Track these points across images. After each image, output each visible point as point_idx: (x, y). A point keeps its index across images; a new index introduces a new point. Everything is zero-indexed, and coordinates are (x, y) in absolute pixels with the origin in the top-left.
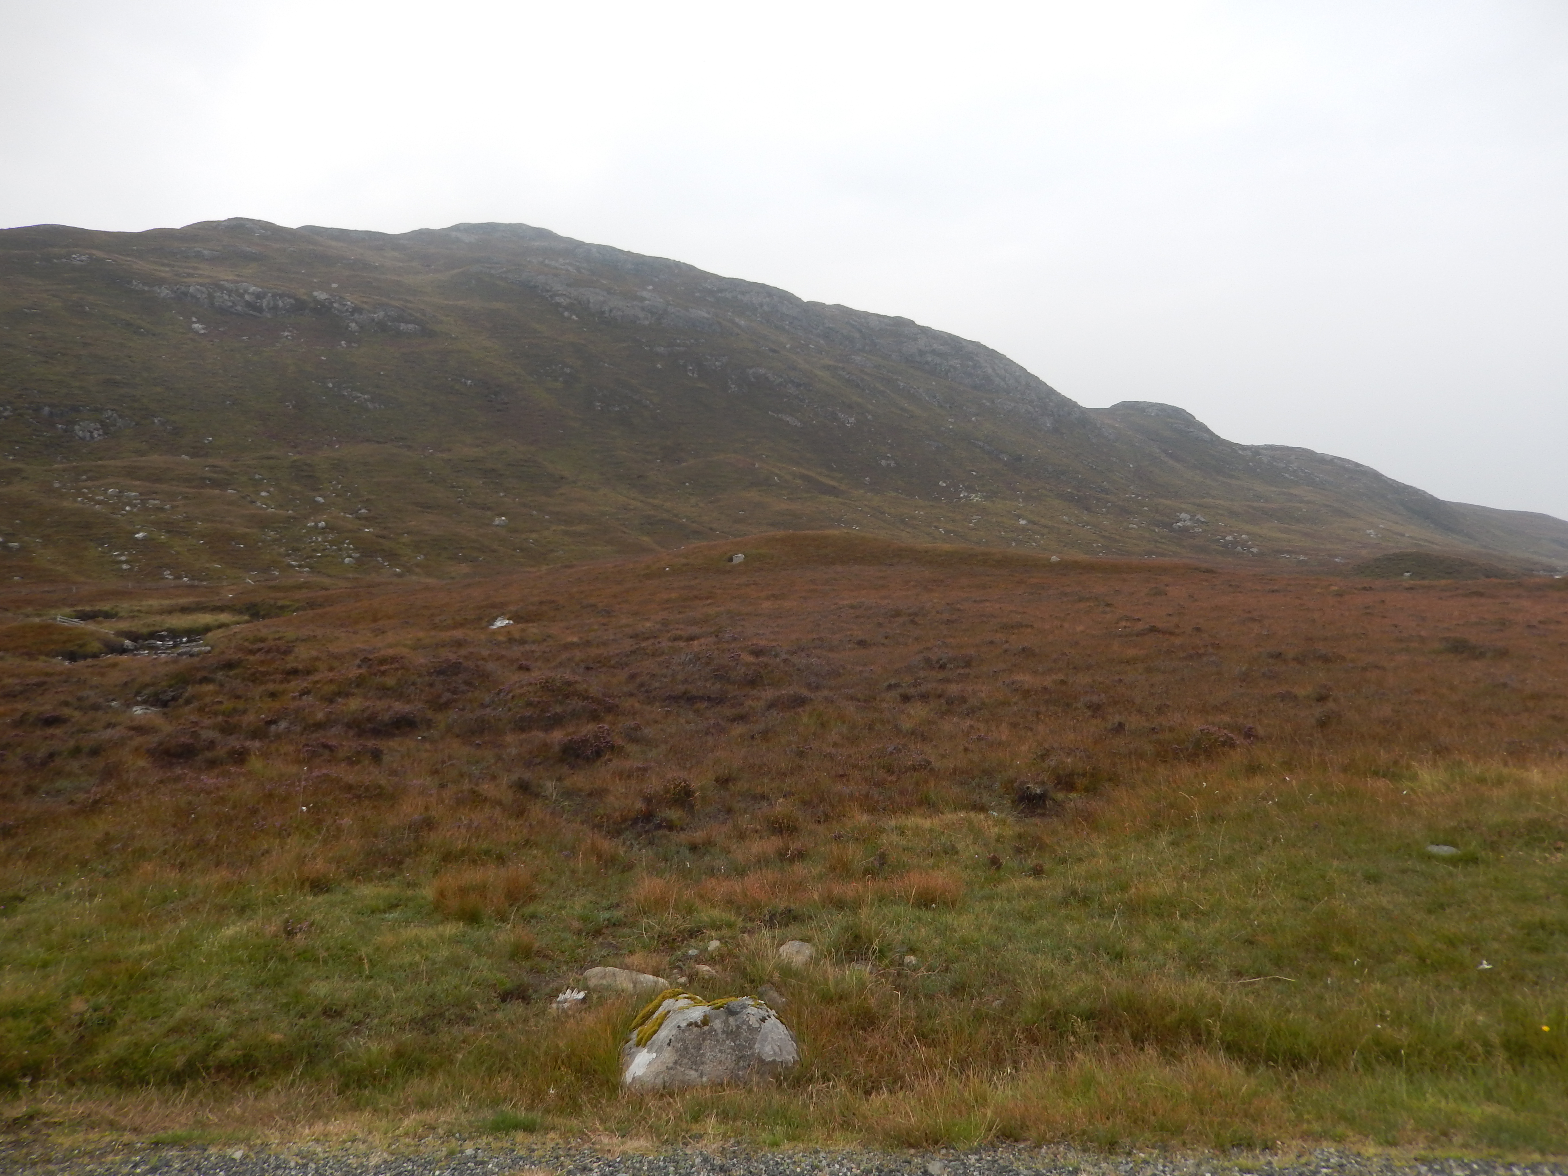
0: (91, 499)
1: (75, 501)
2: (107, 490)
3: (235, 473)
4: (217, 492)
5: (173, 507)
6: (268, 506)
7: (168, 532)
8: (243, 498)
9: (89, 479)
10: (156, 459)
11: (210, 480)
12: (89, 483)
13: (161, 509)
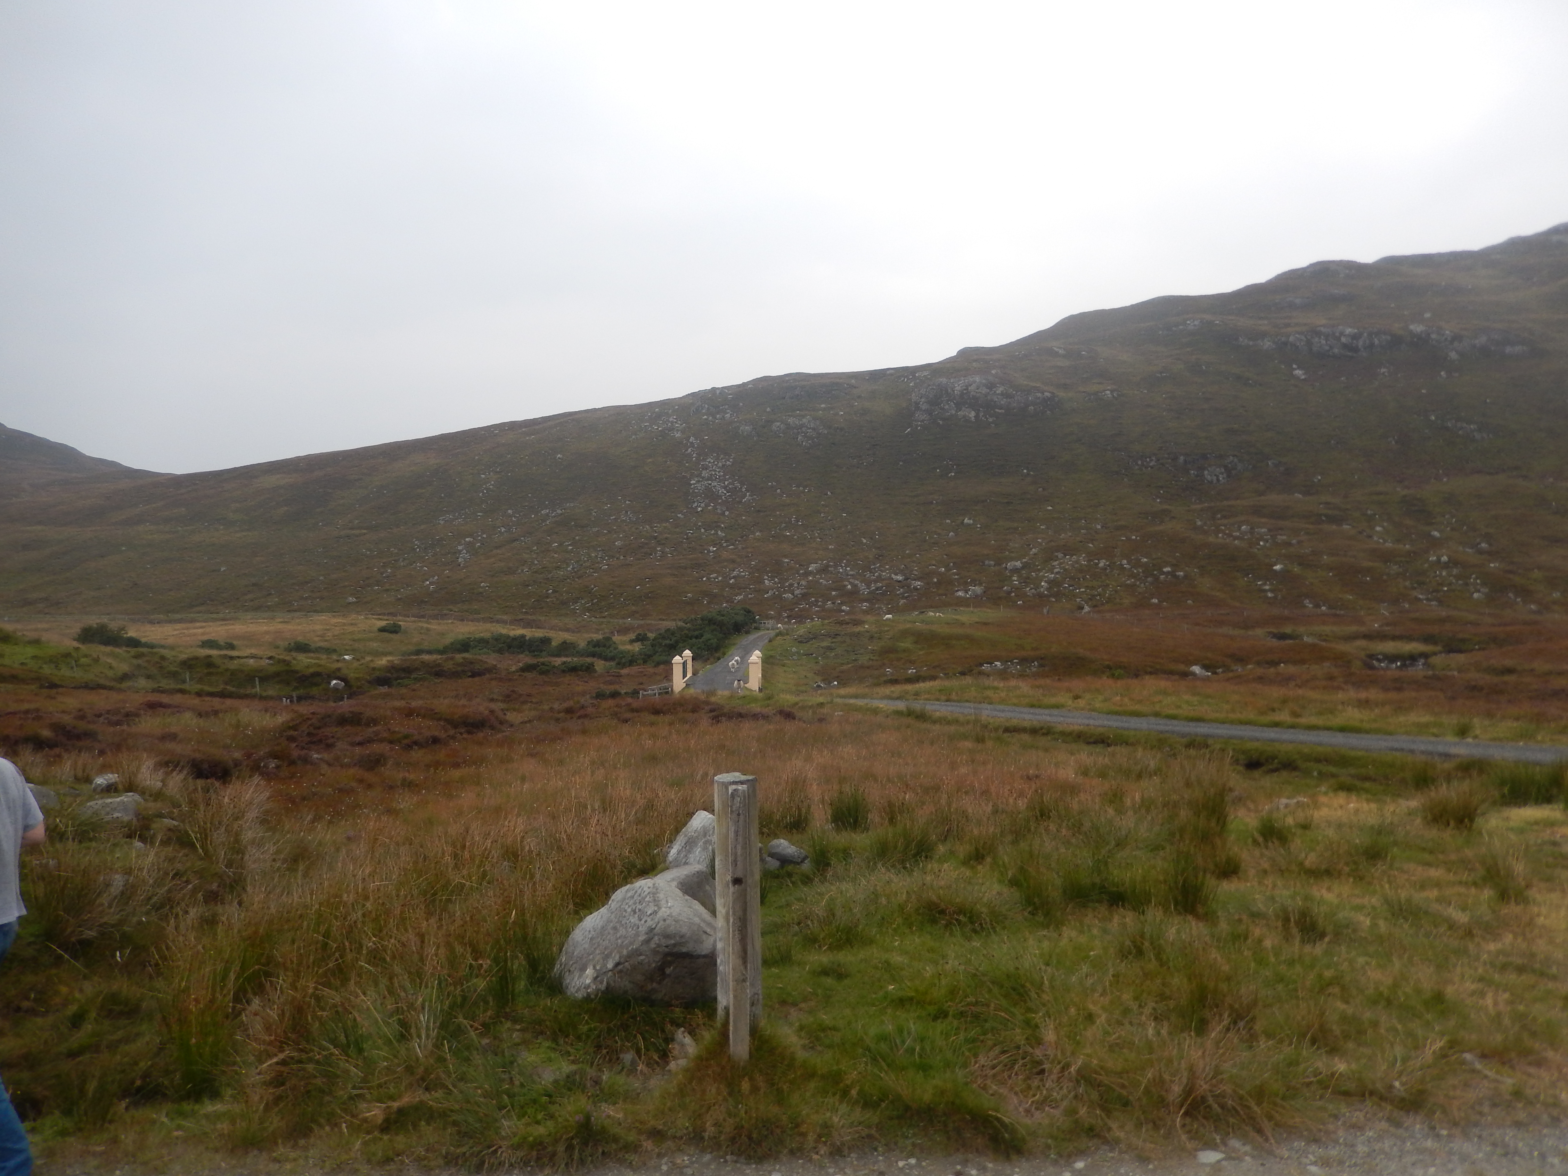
0: (1230, 535)
1: (1217, 537)
2: (1240, 527)
3: (1347, 509)
4: (1334, 527)
5: (1299, 542)
6: (1385, 541)
7: (1300, 564)
8: (1360, 533)
9: (1224, 517)
10: (1275, 498)
11: (1326, 516)
12: (1225, 521)
13: (1289, 544)
